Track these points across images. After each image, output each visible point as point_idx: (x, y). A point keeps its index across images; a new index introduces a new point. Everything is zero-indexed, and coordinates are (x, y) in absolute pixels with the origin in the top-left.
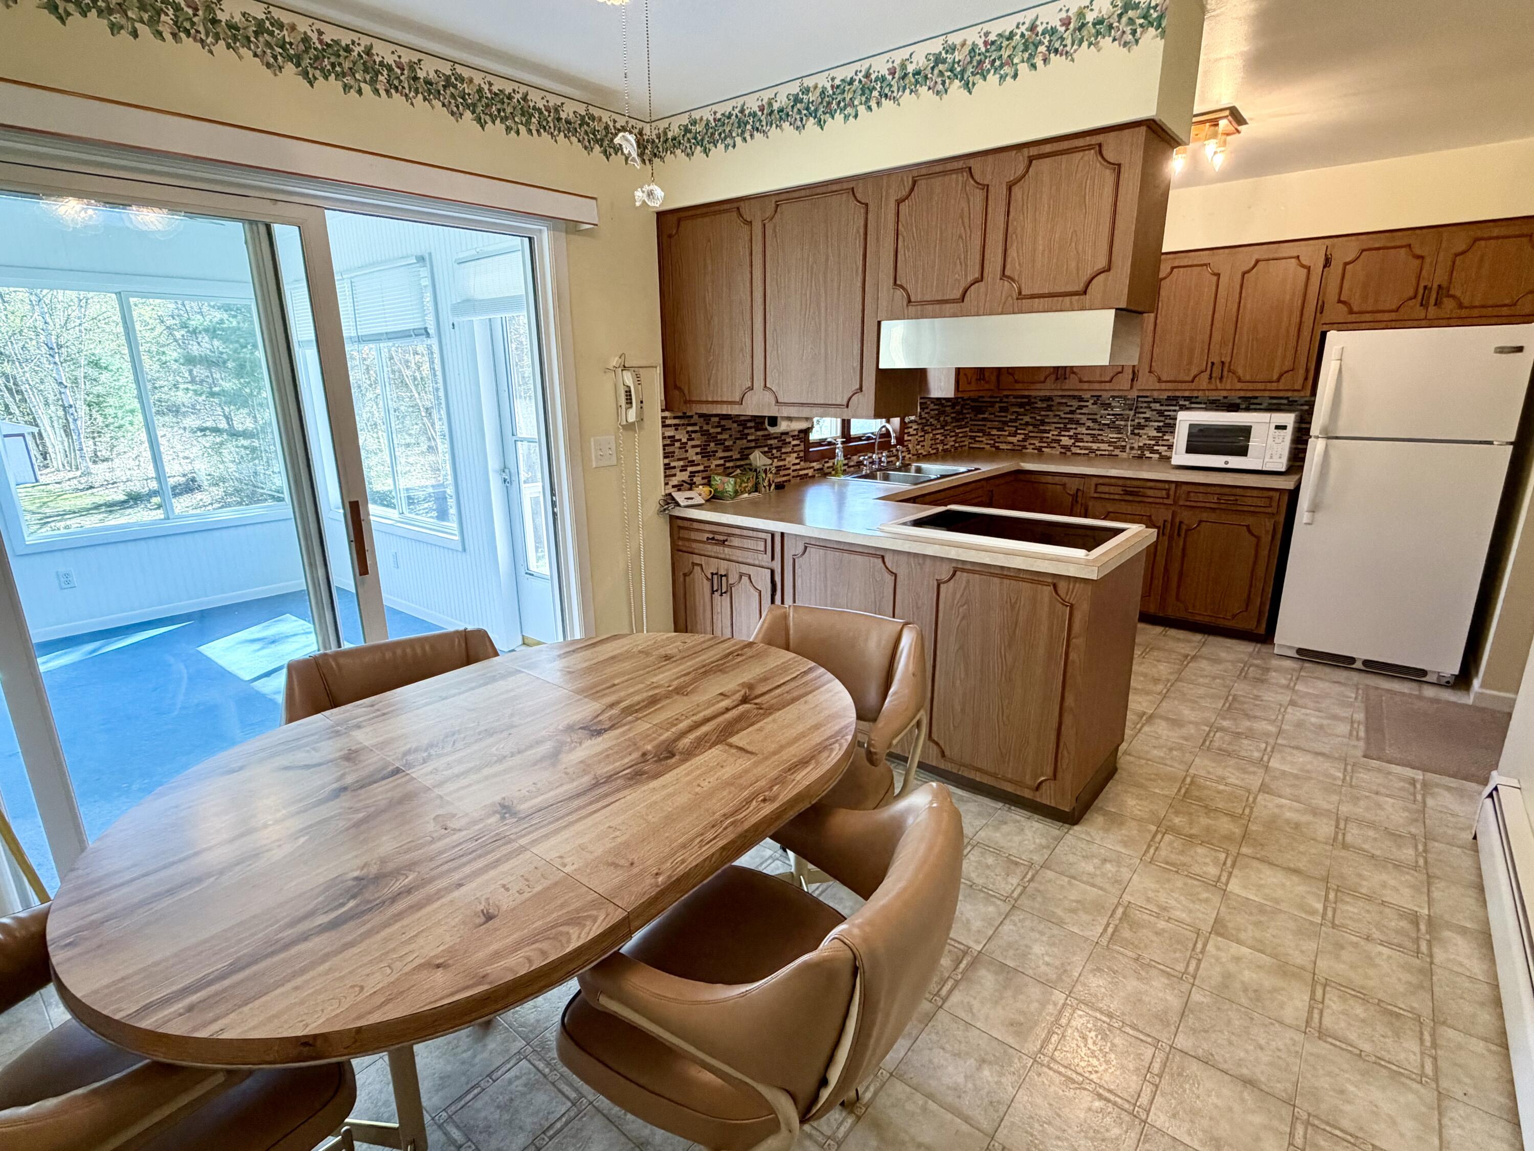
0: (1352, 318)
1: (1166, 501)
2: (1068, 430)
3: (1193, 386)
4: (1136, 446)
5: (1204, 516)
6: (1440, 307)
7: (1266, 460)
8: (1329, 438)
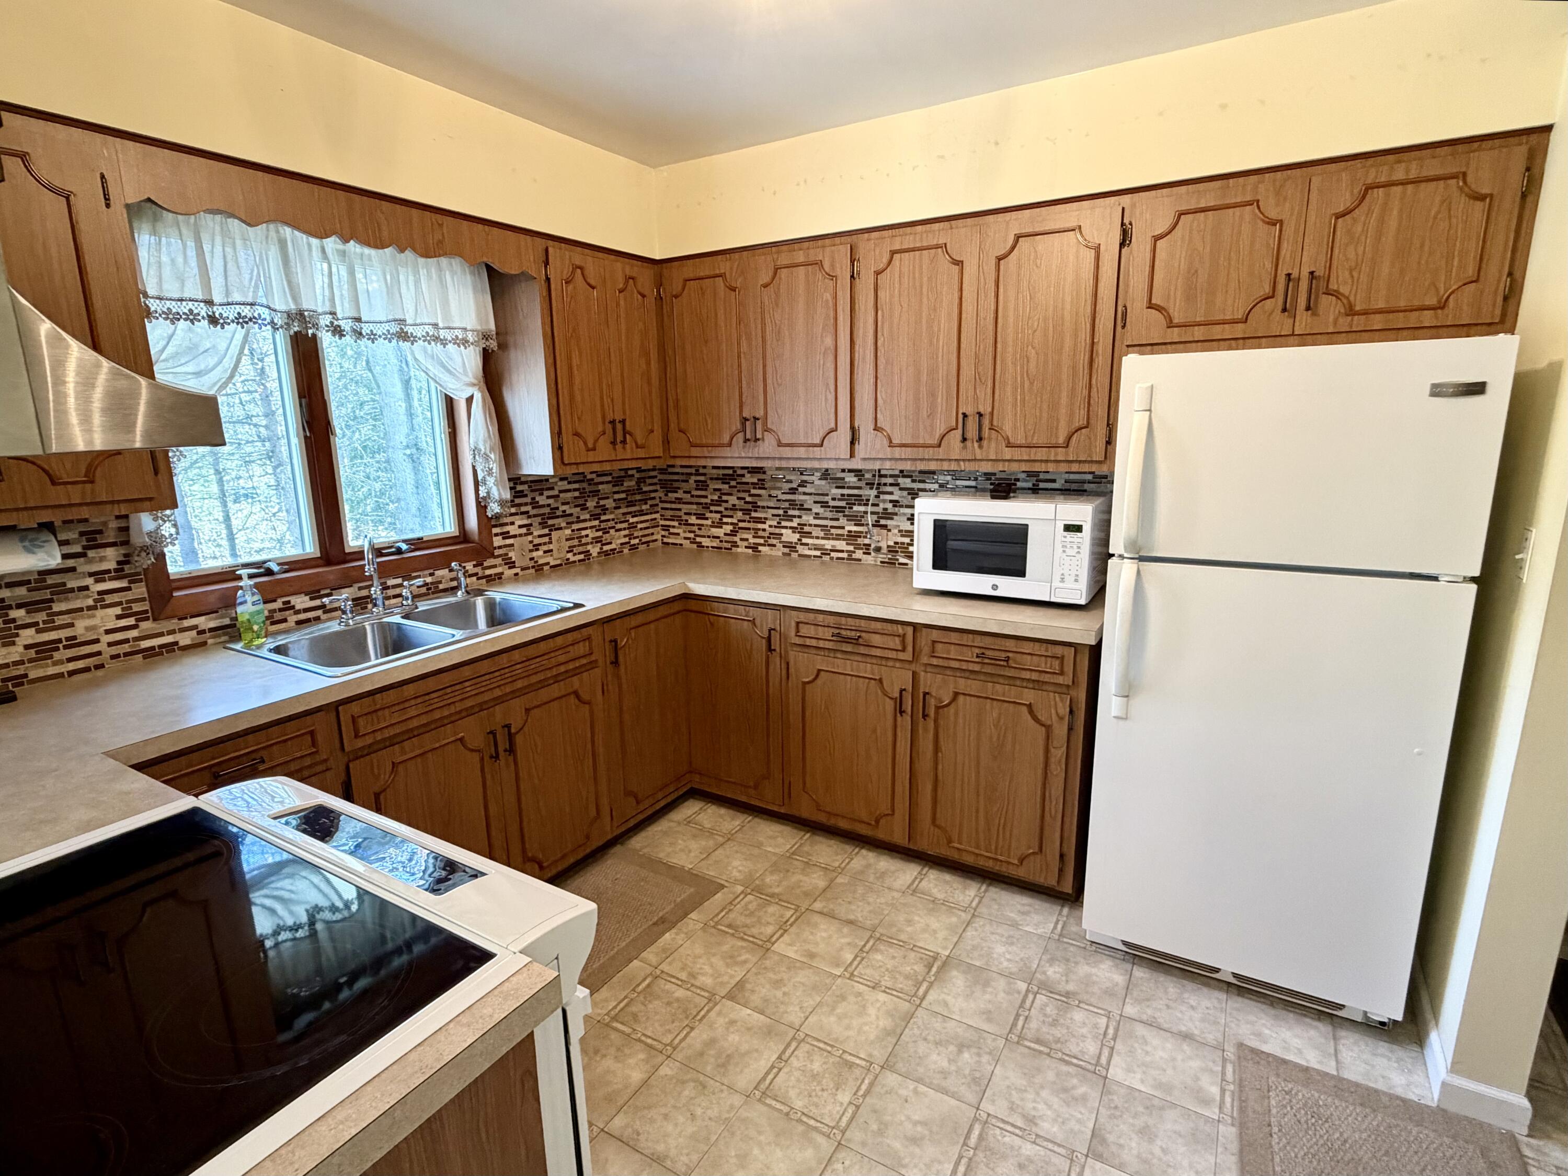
0: (1175, 335)
1: (901, 656)
2: (790, 518)
3: (941, 453)
4: (883, 545)
5: (963, 684)
6: (1315, 314)
7: (1056, 583)
8: (1142, 559)
